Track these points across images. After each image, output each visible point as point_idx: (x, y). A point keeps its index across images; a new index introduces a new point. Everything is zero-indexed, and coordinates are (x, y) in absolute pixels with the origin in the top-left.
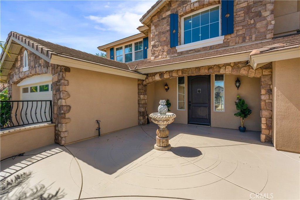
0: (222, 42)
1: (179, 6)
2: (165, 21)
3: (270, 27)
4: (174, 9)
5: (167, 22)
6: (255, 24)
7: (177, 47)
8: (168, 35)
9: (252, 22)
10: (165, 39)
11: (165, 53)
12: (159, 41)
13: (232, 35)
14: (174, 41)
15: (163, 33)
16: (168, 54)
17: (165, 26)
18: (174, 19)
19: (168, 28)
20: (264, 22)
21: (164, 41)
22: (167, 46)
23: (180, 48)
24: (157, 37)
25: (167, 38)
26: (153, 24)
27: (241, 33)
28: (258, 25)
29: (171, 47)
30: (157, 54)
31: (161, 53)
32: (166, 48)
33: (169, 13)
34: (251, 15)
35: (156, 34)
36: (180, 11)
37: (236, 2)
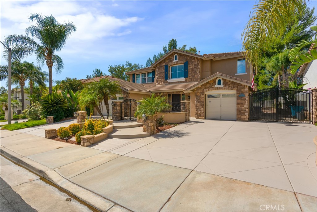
0: (184, 80)
1: (169, 62)
2: (163, 67)
3: (199, 77)
4: (167, 63)
6: (195, 75)
7: (168, 80)
8: (164, 74)
9: (194, 74)
10: (162, 75)
11: (162, 82)
12: (160, 76)
13: (188, 78)
14: (167, 77)
15: (162, 73)
16: (164, 83)
17: (162, 69)
18: (166, 68)
19: (164, 71)
20: (197, 75)
21: (162, 77)
22: (163, 79)
23: (169, 81)
24: (159, 74)
26: (157, 68)
27: (190, 78)
28: (196, 76)
29: (165, 80)
30: (159, 82)
31: (161, 82)
32: (163, 80)
33: (164, 64)
34: (194, 72)
35: (159, 72)
36: (169, 65)
37: (189, 65)
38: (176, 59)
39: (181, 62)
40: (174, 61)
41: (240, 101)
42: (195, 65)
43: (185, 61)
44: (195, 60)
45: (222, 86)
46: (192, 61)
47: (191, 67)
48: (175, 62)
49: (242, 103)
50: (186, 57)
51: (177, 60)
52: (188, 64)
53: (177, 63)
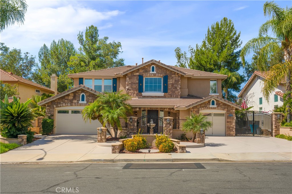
0: (163, 96)
1: (144, 72)
2: (135, 77)
3: (179, 94)
4: (141, 73)
5: (137, 78)
6: (175, 91)
7: (142, 93)
8: (137, 85)
9: (174, 90)
10: (135, 87)
11: (135, 95)
12: (132, 87)
13: (167, 94)
14: (140, 90)
15: (134, 83)
16: (137, 95)
17: (135, 80)
18: (141, 78)
19: (137, 82)
20: (178, 91)
21: (135, 88)
22: (136, 91)
23: (144, 94)
24: (130, 85)
25: (136, 87)
26: (128, 77)
27: (170, 93)
28: (176, 92)
29: (139, 92)
30: (130, 94)
31: (133, 94)
32: (136, 92)
33: (138, 74)
34: (174, 87)
35: (129, 82)
36: (144, 75)
37: (169, 80)
38: (153, 71)
39: (159, 75)
40: (151, 72)
41: (229, 120)
42: (175, 80)
43: (164, 75)
44: (175, 75)
45: (215, 106)
46: (173, 76)
47: (172, 82)
48: (152, 74)
49: (231, 122)
50: (165, 71)
51: (155, 72)
52: (168, 78)
53: (155, 75)
